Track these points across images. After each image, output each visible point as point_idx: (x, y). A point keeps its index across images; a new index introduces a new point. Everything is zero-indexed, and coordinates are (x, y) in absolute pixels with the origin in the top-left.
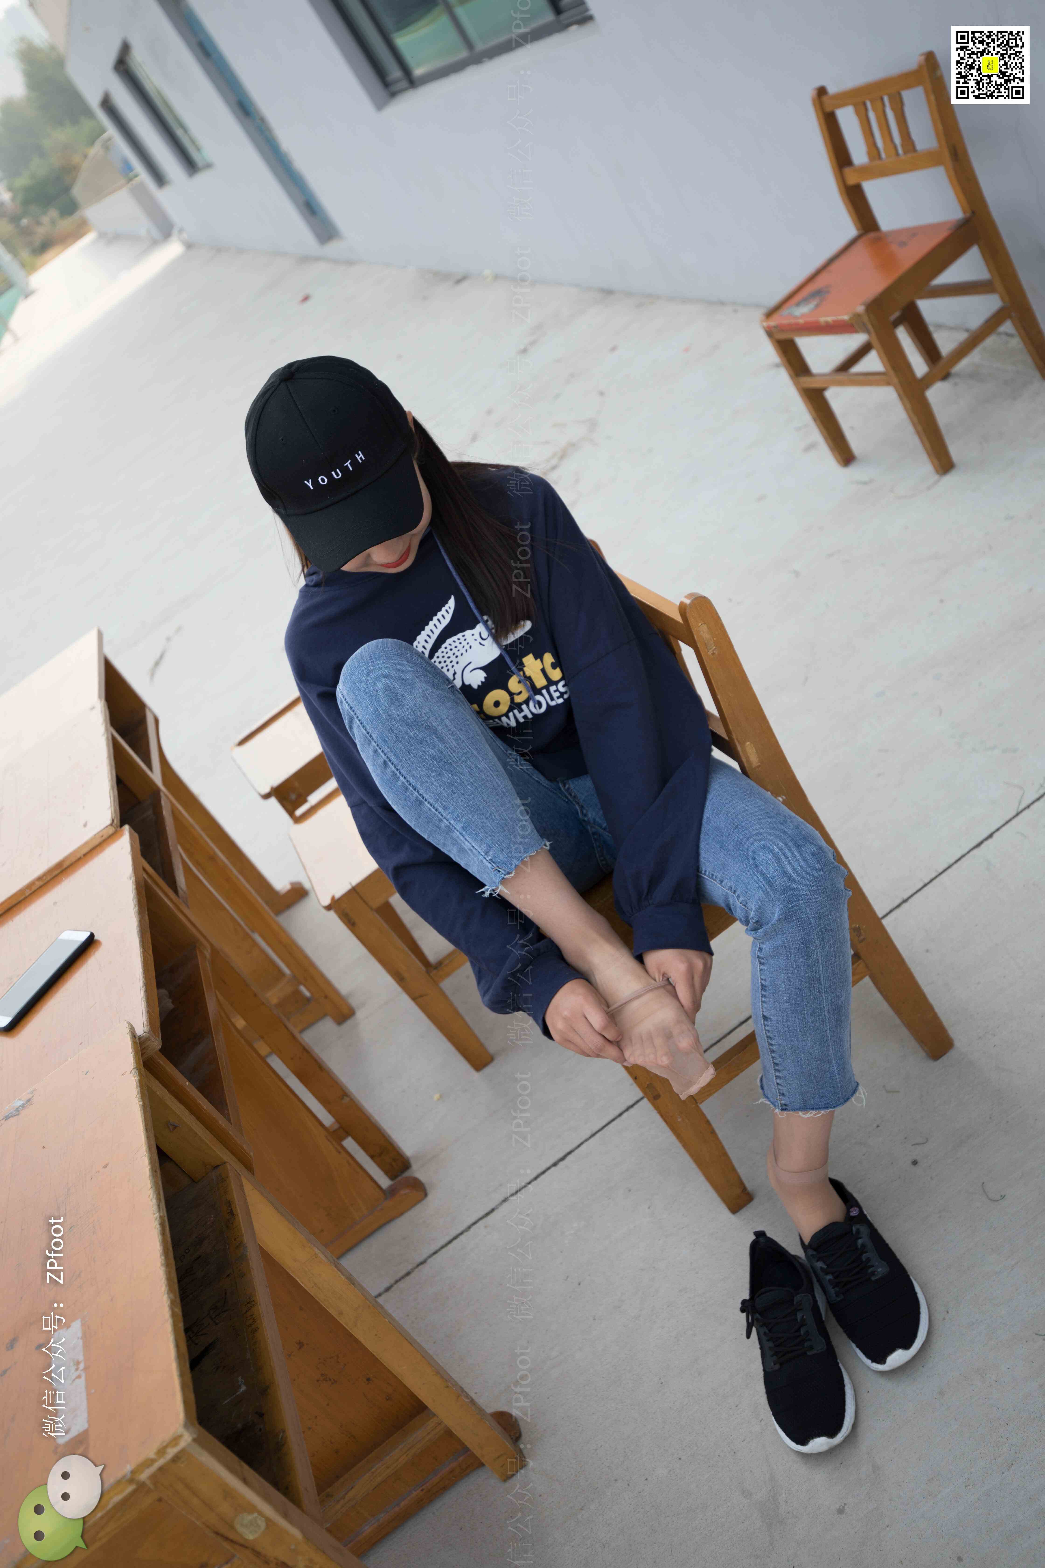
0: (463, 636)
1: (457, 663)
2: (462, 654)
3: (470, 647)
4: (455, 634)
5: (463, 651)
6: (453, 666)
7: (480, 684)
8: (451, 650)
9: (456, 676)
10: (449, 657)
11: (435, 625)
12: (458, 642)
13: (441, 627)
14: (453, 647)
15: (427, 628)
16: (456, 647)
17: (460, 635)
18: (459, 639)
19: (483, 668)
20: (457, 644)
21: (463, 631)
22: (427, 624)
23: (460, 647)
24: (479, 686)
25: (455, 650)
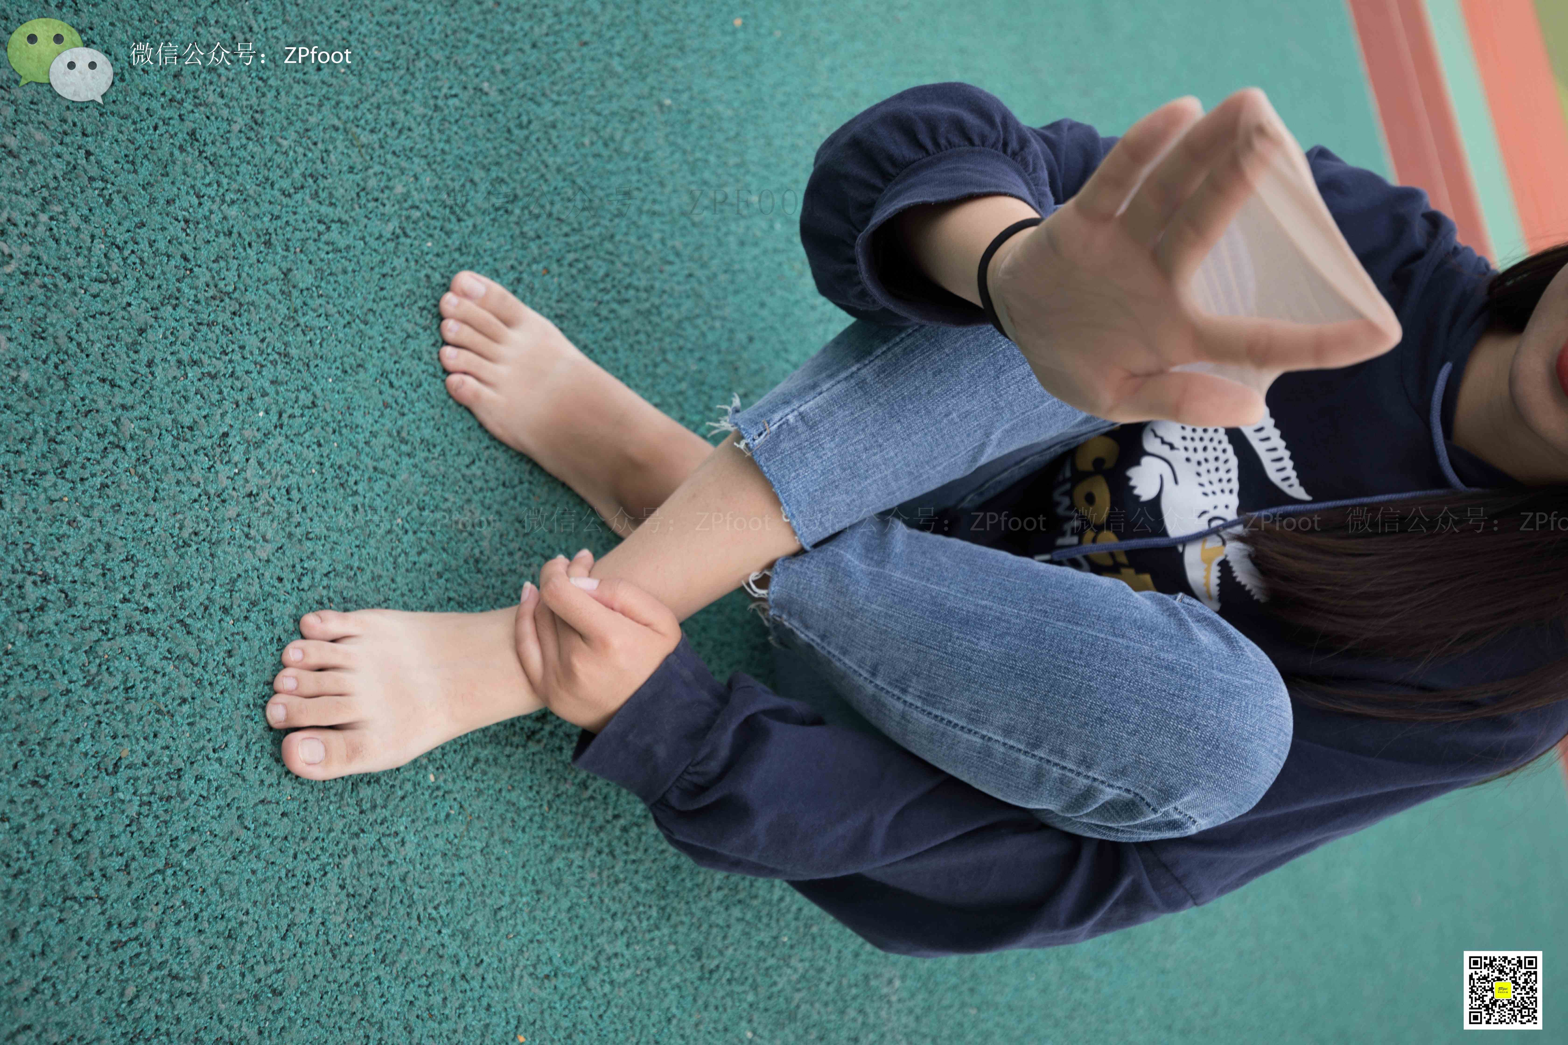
0: (1231, 491)
1: (1188, 460)
2: (1199, 474)
3: (1205, 494)
4: (1240, 479)
5: (1204, 479)
6: (1186, 449)
7: (1132, 483)
8: (1217, 459)
9: (1167, 447)
10: (1205, 449)
11: (1274, 449)
12: (1225, 477)
13: (1266, 459)
14: (1220, 464)
15: (1275, 434)
16: (1217, 469)
17: (1235, 485)
18: (1229, 481)
19: (1157, 501)
20: (1222, 474)
21: (1240, 495)
22: (1282, 437)
23: (1214, 477)
24: (1129, 479)
25: (1212, 465)
